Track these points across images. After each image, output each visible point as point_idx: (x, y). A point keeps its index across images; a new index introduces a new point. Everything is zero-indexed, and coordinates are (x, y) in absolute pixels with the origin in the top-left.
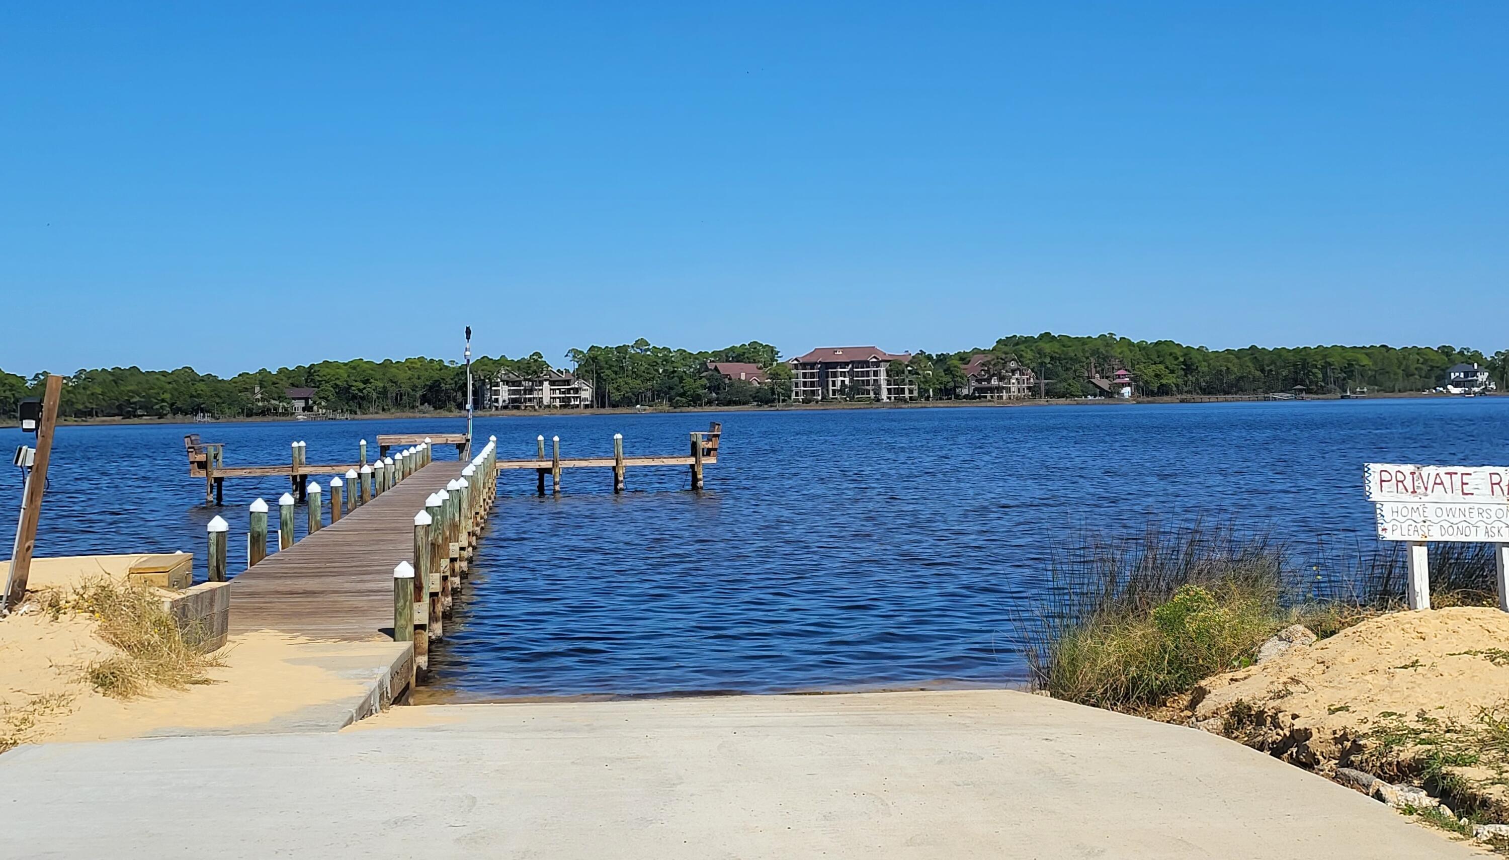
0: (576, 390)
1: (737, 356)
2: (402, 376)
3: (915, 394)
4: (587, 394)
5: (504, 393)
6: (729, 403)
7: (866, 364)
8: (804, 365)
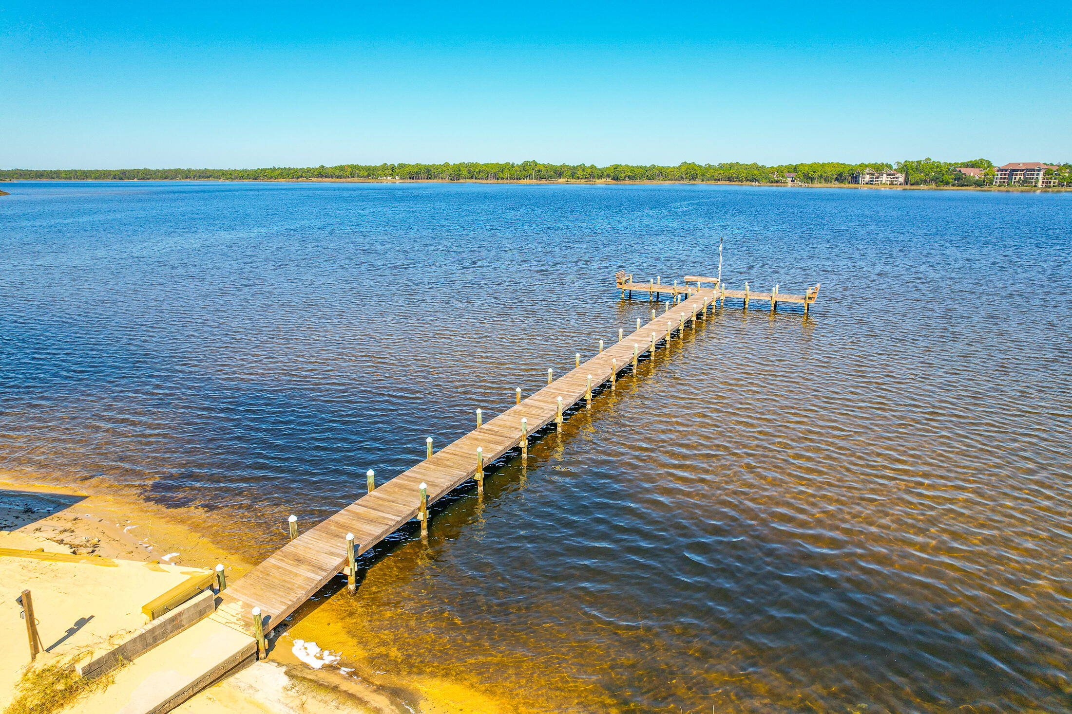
0: (897, 178)
1: (973, 165)
3: (1056, 184)
4: (901, 179)
5: (867, 178)
6: (963, 186)
7: (1034, 170)
8: (1002, 170)
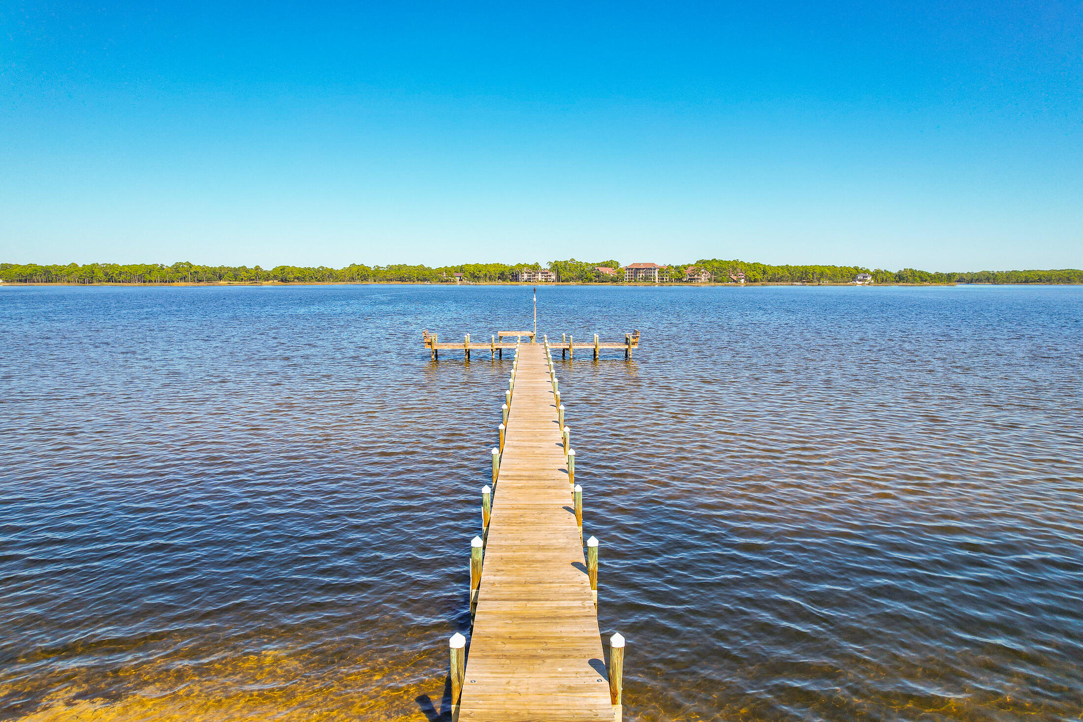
0: (550, 276)
1: (605, 265)
2: (492, 270)
3: (668, 280)
4: (554, 277)
5: (526, 276)
6: (602, 282)
7: (651, 269)
8: (629, 269)
